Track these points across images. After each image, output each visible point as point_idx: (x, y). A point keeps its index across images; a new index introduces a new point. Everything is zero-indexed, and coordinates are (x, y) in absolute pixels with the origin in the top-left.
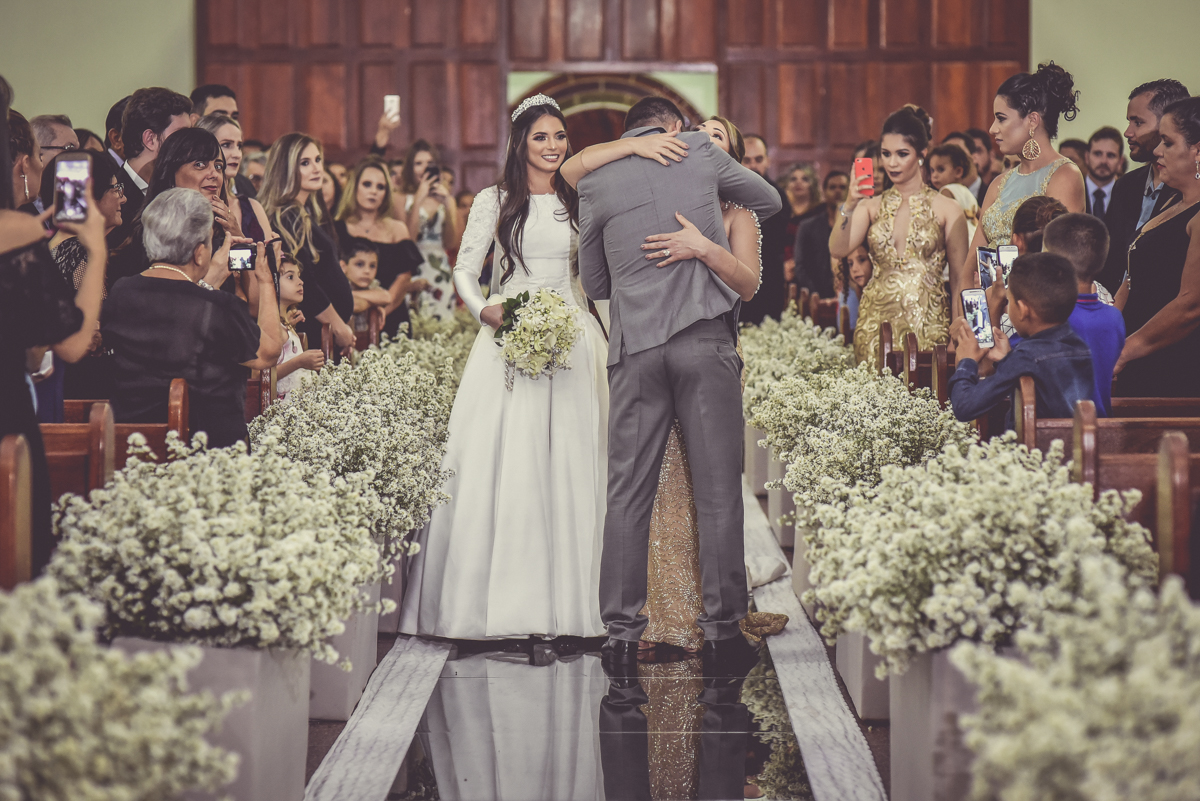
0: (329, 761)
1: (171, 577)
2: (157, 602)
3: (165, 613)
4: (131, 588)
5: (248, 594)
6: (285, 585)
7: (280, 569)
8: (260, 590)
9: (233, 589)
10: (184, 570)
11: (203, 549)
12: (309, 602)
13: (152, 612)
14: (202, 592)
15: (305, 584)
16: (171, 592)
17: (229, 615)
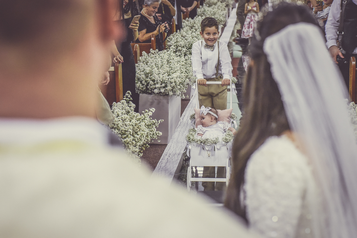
0: (186, 110)
1: (151, 82)
2: (148, 87)
3: (150, 89)
4: (143, 85)
5: (166, 86)
6: (174, 84)
7: (173, 80)
8: (169, 85)
9: (163, 85)
10: (154, 81)
11: (157, 77)
12: (179, 87)
13: (147, 89)
14: (157, 86)
15: (178, 83)
16: (151, 85)
17: (162, 90)
